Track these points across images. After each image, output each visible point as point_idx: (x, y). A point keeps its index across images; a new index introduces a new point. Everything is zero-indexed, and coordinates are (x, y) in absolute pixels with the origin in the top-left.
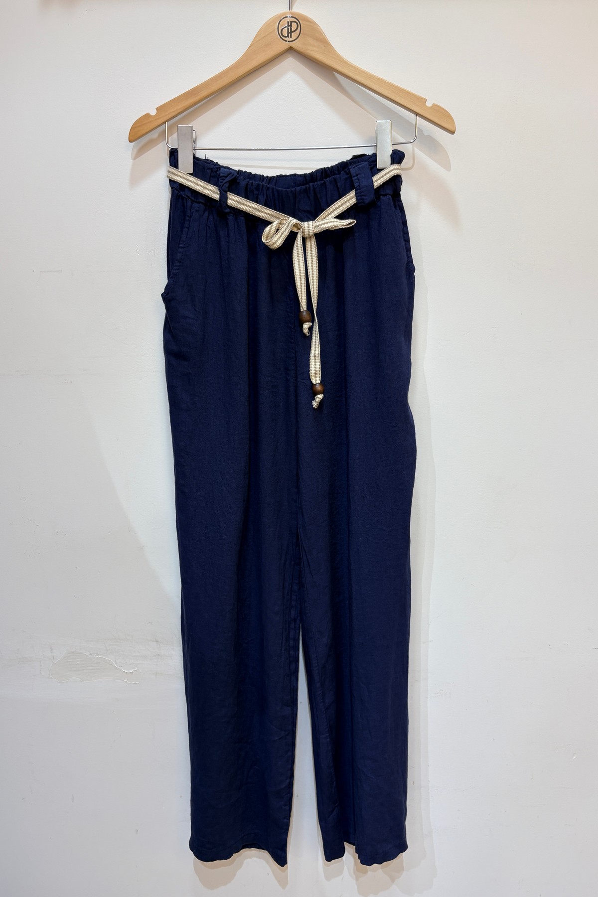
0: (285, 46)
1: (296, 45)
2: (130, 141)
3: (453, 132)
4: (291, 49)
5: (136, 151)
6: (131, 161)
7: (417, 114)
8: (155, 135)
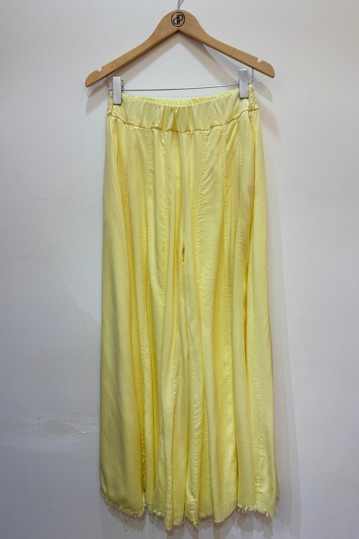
0: (175, 29)
1: (181, 29)
2: (87, 86)
3: (273, 77)
4: (178, 32)
5: (90, 92)
6: (87, 98)
7: (253, 68)
8: (101, 83)
